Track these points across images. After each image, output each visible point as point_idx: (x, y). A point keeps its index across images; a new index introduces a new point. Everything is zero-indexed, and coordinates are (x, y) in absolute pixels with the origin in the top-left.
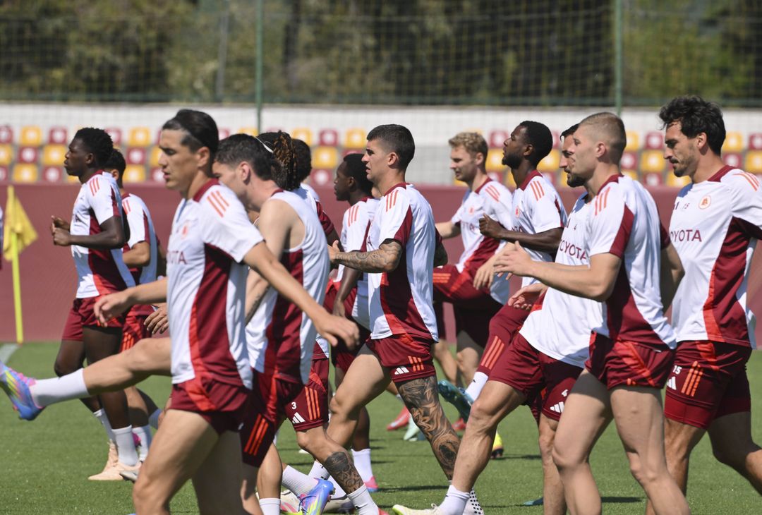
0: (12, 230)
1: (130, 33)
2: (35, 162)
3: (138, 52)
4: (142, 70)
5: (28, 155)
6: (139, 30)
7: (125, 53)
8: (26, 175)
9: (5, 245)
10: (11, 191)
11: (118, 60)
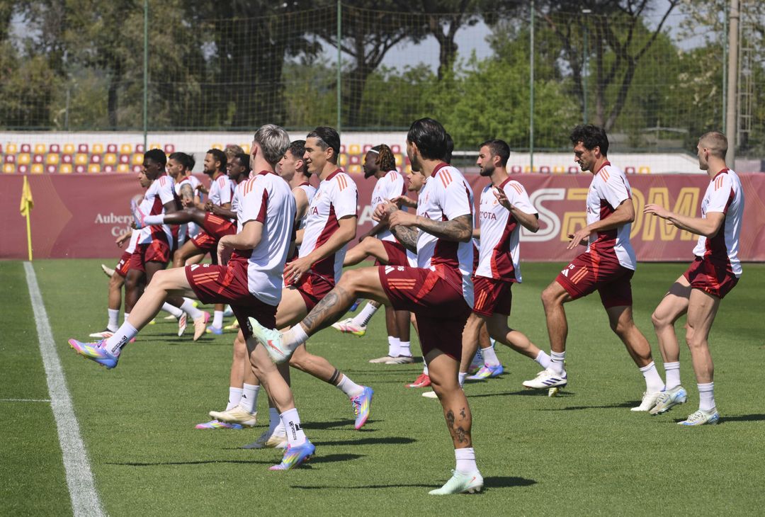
0: (26, 199)
1: (31, 93)
2: (42, 162)
3: (35, 103)
4: (38, 113)
5: (39, 159)
6: (35, 91)
7: (29, 103)
8: (38, 169)
9: (22, 208)
10: (25, 178)
11: (25, 107)
